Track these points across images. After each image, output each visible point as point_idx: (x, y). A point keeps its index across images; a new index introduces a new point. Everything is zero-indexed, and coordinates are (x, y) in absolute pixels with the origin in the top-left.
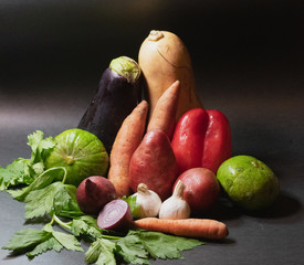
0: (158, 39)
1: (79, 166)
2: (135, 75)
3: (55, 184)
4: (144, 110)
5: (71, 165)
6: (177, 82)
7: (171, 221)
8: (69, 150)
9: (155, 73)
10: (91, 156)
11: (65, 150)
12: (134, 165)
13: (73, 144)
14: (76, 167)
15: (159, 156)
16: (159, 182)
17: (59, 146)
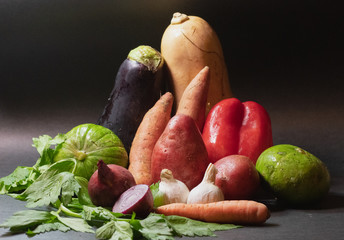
0: (183, 21)
1: (92, 161)
2: (157, 63)
3: (63, 174)
4: (169, 101)
5: (83, 160)
6: (206, 68)
7: (201, 205)
8: (80, 144)
9: (180, 60)
10: (106, 149)
11: (75, 145)
12: (157, 154)
13: (84, 137)
14: (89, 162)
15: (186, 142)
16: (186, 173)
17: (68, 142)
